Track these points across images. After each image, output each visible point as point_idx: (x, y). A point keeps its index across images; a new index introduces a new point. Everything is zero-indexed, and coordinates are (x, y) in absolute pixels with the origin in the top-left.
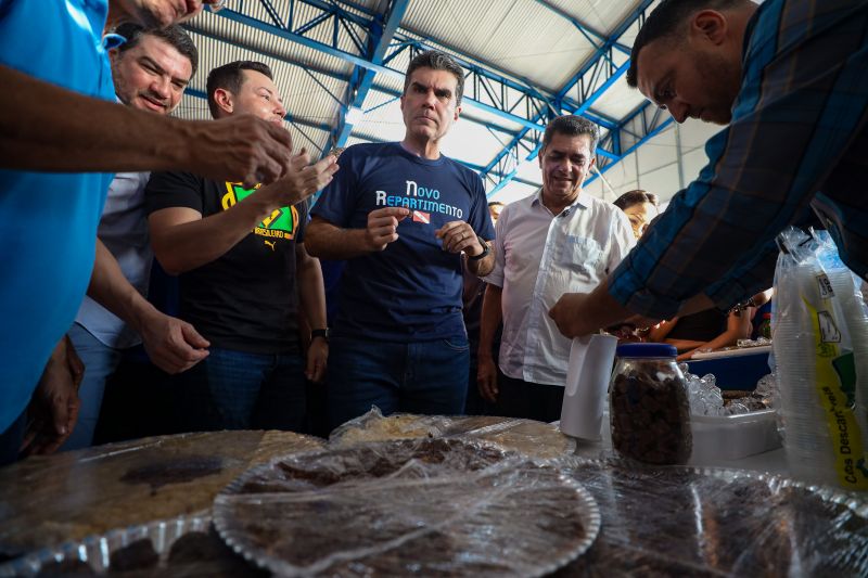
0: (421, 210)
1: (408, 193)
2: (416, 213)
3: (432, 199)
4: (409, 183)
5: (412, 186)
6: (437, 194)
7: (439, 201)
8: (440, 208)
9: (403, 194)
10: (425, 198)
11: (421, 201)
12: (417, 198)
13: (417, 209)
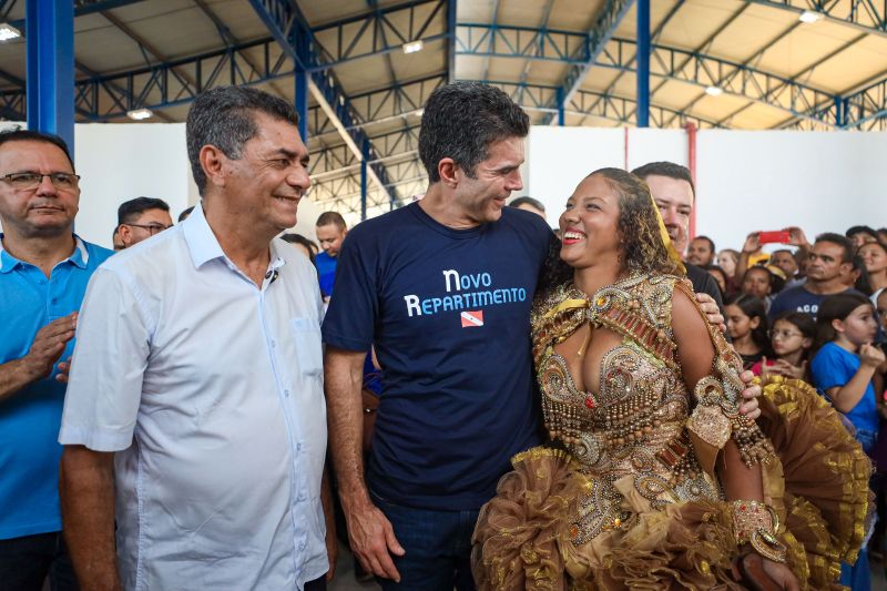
0: (471, 309)
1: (449, 289)
2: (464, 315)
3: (482, 288)
4: (447, 274)
5: (452, 277)
6: (485, 278)
7: (491, 289)
8: (494, 297)
9: (442, 293)
10: (473, 289)
11: (467, 296)
12: (462, 292)
13: (465, 309)
